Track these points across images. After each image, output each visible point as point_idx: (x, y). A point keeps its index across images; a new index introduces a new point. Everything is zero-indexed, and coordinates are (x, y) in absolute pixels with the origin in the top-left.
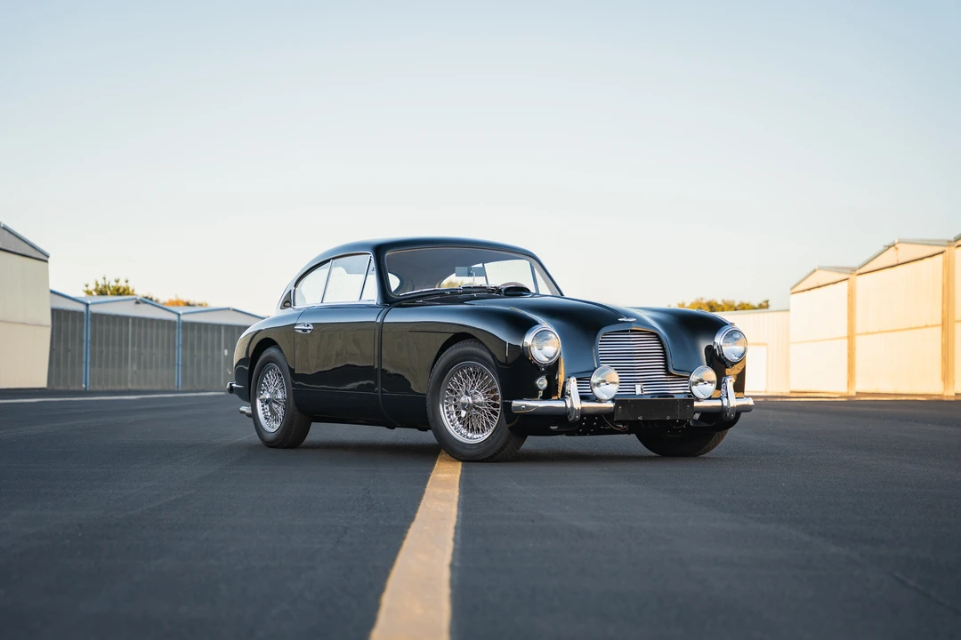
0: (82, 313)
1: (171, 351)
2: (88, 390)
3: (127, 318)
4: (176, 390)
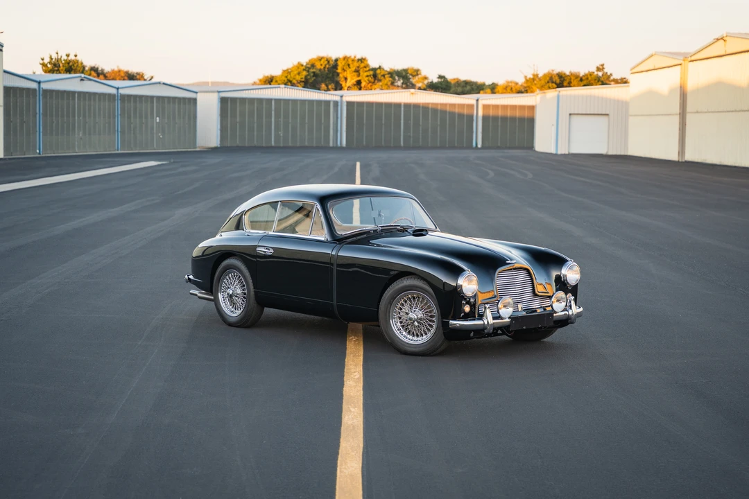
0: (35, 90)
1: (112, 119)
2: (42, 155)
3: (74, 93)
4: (117, 152)
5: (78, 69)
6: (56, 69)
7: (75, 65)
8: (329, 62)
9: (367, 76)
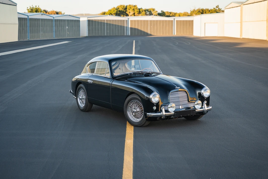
0: (26, 19)
1: (52, 28)
2: (29, 40)
3: (39, 19)
4: (54, 38)
5: (39, 11)
6: (32, 11)
7: (39, 10)
8: (124, 7)
9: (137, 11)
